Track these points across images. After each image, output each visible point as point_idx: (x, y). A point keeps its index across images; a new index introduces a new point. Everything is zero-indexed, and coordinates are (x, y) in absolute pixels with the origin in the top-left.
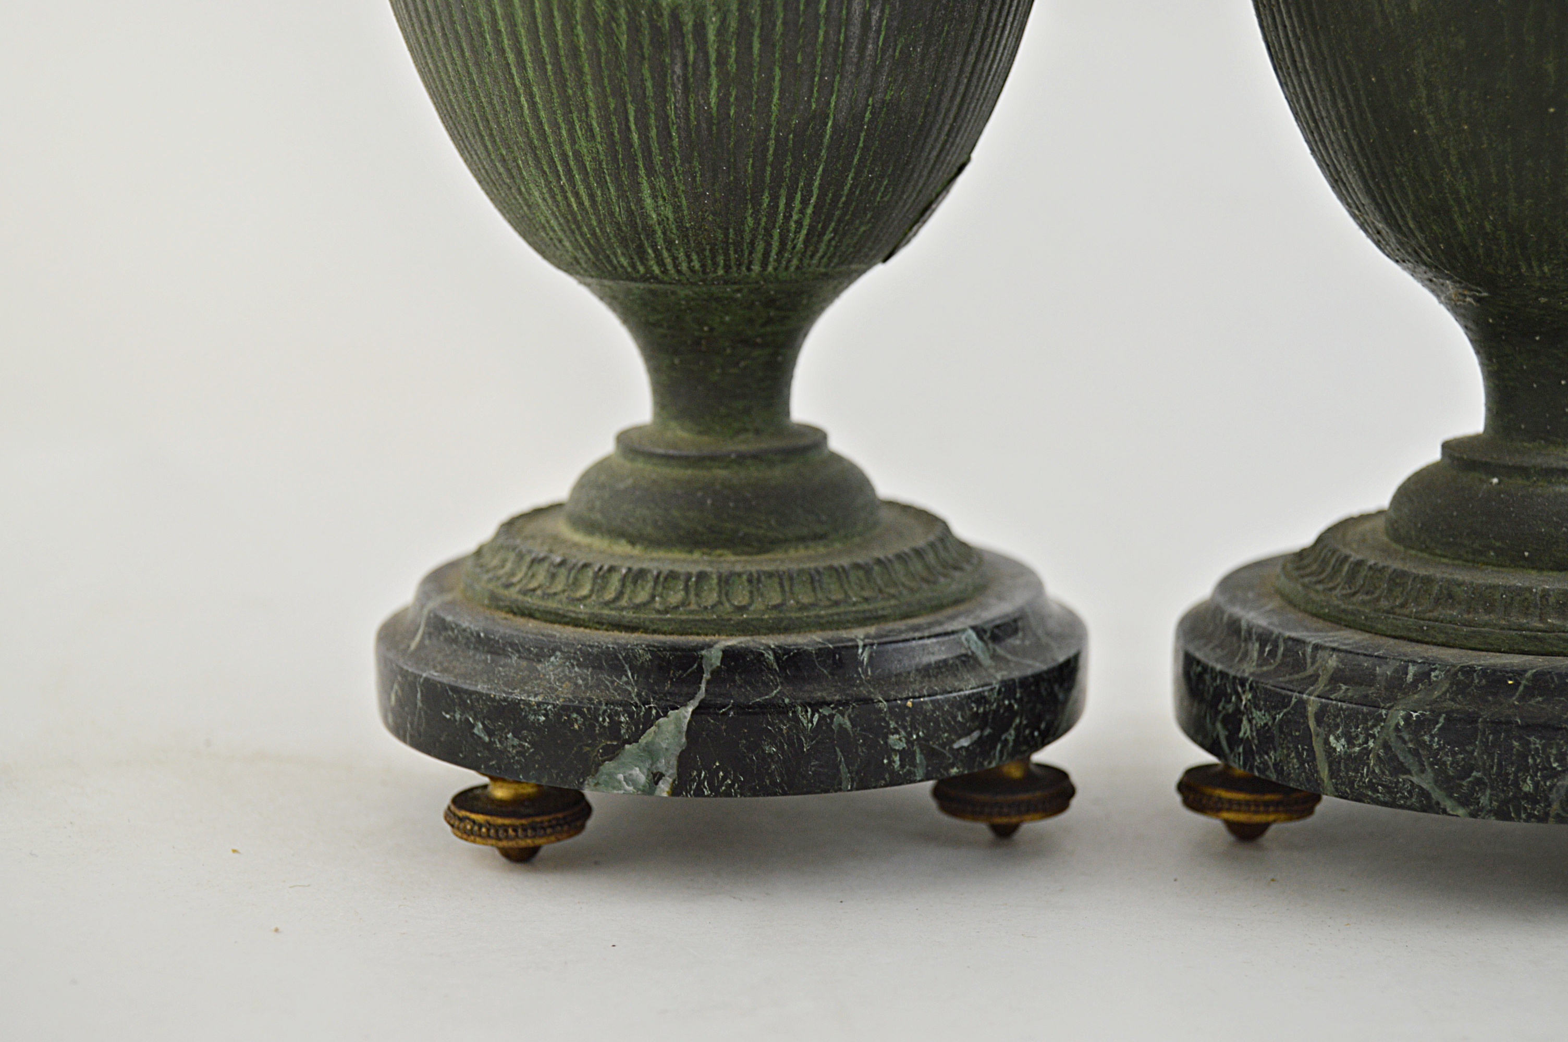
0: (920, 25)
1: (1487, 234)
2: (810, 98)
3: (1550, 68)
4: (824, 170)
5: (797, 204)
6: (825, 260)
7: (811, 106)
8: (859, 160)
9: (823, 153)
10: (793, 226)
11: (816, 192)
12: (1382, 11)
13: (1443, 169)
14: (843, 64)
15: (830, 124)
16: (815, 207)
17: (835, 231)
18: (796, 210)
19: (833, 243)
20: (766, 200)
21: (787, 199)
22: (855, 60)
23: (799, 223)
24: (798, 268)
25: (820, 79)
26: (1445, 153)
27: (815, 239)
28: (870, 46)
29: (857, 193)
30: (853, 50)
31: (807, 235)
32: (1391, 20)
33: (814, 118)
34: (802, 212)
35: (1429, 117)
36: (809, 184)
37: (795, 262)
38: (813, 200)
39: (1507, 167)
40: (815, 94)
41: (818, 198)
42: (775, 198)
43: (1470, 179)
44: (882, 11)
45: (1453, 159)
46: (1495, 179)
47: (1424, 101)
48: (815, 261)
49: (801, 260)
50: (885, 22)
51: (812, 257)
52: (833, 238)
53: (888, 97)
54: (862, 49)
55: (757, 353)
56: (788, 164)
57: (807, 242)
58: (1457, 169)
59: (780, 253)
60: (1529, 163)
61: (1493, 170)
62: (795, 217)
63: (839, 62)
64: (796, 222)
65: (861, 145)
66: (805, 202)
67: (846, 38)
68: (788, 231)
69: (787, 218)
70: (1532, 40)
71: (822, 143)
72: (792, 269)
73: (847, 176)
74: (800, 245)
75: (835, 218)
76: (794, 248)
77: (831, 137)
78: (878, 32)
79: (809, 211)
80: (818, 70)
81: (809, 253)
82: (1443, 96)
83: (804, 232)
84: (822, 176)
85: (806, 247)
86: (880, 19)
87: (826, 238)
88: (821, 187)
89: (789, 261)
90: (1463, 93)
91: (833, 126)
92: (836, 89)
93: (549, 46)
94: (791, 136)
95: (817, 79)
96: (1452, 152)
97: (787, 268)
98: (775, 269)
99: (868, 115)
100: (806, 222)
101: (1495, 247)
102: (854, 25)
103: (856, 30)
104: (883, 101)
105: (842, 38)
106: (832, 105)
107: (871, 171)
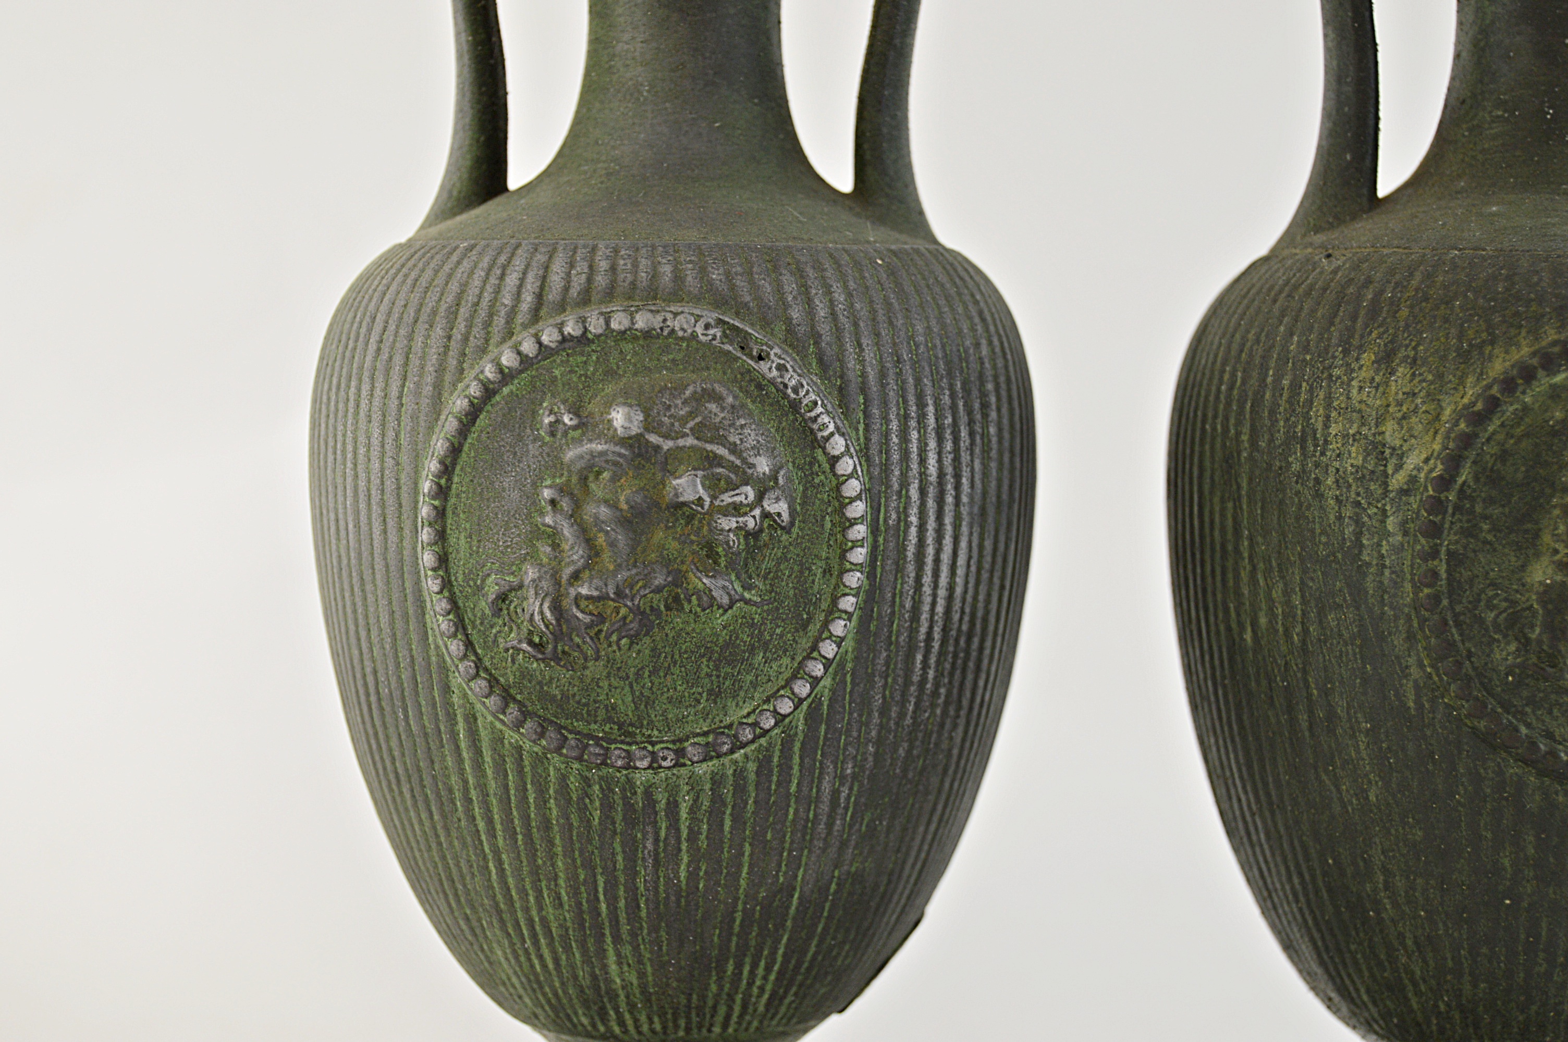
0: (887, 800)
1: (1440, 1013)
2: (777, 872)
3: (1506, 862)
4: (789, 939)
5: (761, 971)
6: (784, 1021)
7: (778, 879)
8: (824, 929)
9: (789, 923)
10: (755, 991)
11: (779, 959)
12: (1341, 799)
13: (1398, 950)
14: (811, 840)
15: (796, 896)
16: (778, 973)
17: (796, 994)
18: (759, 976)
19: (794, 1005)
20: (730, 967)
21: (751, 967)
22: (823, 836)
23: (762, 989)
24: (757, 1029)
25: (789, 854)
26: (1401, 936)
27: (776, 1002)
28: (838, 822)
29: (820, 958)
30: (822, 826)
31: (769, 999)
32: (1350, 809)
33: (780, 891)
34: (765, 978)
35: (1386, 901)
36: (773, 953)
37: (755, 1024)
38: (776, 968)
39: (1462, 952)
40: (784, 868)
41: (782, 965)
42: (739, 966)
43: (1425, 961)
44: (851, 789)
45: (1409, 942)
46: (1450, 964)
47: (1381, 886)
48: (774, 1022)
49: (761, 1022)
50: (853, 799)
51: (772, 1018)
52: (793, 1001)
53: (853, 869)
54: (830, 825)
56: (754, 934)
57: (768, 1005)
58: (1413, 952)
59: (741, 1016)
60: (1484, 950)
61: (1449, 955)
62: (758, 983)
63: (808, 837)
64: (759, 988)
65: (825, 914)
66: (768, 969)
67: (815, 816)
68: (751, 996)
69: (750, 984)
70: (1489, 835)
71: (787, 914)
72: (752, 1029)
73: (811, 944)
74: (761, 1008)
75: (797, 983)
76: (755, 1010)
77: (797, 908)
78: (846, 808)
79: (772, 977)
80: (787, 845)
81: (769, 1015)
82: (1400, 883)
83: (766, 996)
84: (787, 947)
85: (767, 1010)
86: (848, 797)
87: (787, 1001)
88: (785, 955)
89: (750, 1023)
90: (1419, 881)
91: (799, 898)
92: (803, 863)
93: (521, 818)
94: (758, 908)
95: (785, 854)
96: (1408, 935)
97: (747, 1030)
98: (736, 1030)
99: (833, 887)
100: (769, 987)
101: (1448, 1026)
102: (823, 802)
103: (825, 807)
104: (849, 873)
105: (811, 816)
106: (799, 878)
107: (834, 938)
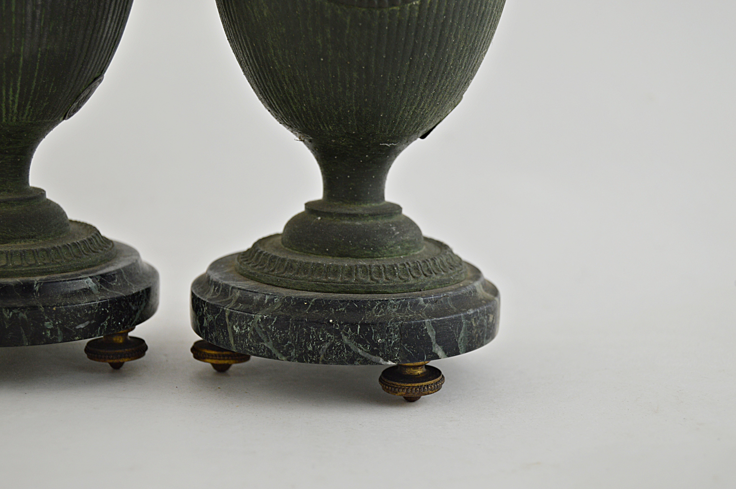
0: (61, 17)
1: (304, 112)
2: (11, 47)
3: (319, 41)
4: (21, 79)
5: (11, 92)
6: (29, 117)
7: (11, 51)
8: (38, 74)
9: (20, 71)
10: (11, 102)
11: (19, 88)
12: (254, 16)
13: (283, 84)
14: (25, 33)
15: (22, 59)
16: (19, 94)
17: (31, 105)
18: (11, 95)
19: (31, 110)
21: (6, 91)
22: (30, 32)
23: (13, 101)
24: (17, 120)
25: (15, 39)
26: (284, 76)
27: (22, 108)
28: (37, 26)
29: (39, 88)
30: (29, 27)
31: (18, 106)
32: (258, 20)
33: (13, 56)
34: (14, 96)
35: (276, 61)
36: (15, 84)
37: (15, 118)
38: (18, 91)
39: (307, 83)
40: (14, 46)
41: (20, 90)
43: (294, 88)
44: (41, 11)
45: (287, 80)
46: (303, 88)
47: (273, 54)
48: (25, 117)
49: (17, 117)
50: (43, 16)
51: (22, 116)
52: (31, 108)
53: (48, 48)
54: (33, 27)
55: (7, 157)
56: (4, 76)
57: (18, 109)
58: (289, 84)
59: (7, 114)
60: (316, 82)
61: (302, 85)
62: (11, 98)
63: (23, 32)
64: (12, 101)
65: (37, 68)
66: (14, 92)
67: (25, 22)
68: (9, 104)
69: (7, 99)
70: (311, 29)
71: (19, 67)
72: (14, 121)
73: (33, 81)
74: (15, 111)
75: (30, 99)
76: (13, 112)
77: (23, 64)
78: (40, 20)
79: (17, 96)
80: (14, 36)
81: (20, 114)
82: (280, 53)
83: (16, 105)
84: (21, 82)
85: (19, 112)
86: (41, 15)
87: (28, 108)
88: (21, 86)
89: (12, 118)
90: (287, 51)
92: (23, 44)
94: (4, 64)
95: (13, 39)
96: (286, 76)
97: (12, 121)
98: (6, 121)
99: (39, 55)
100: (17, 101)
101: (309, 118)
102: (28, 16)
103: (29, 18)
104: (46, 50)
105: (23, 22)
106: (22, 51)
107: (44, 80)
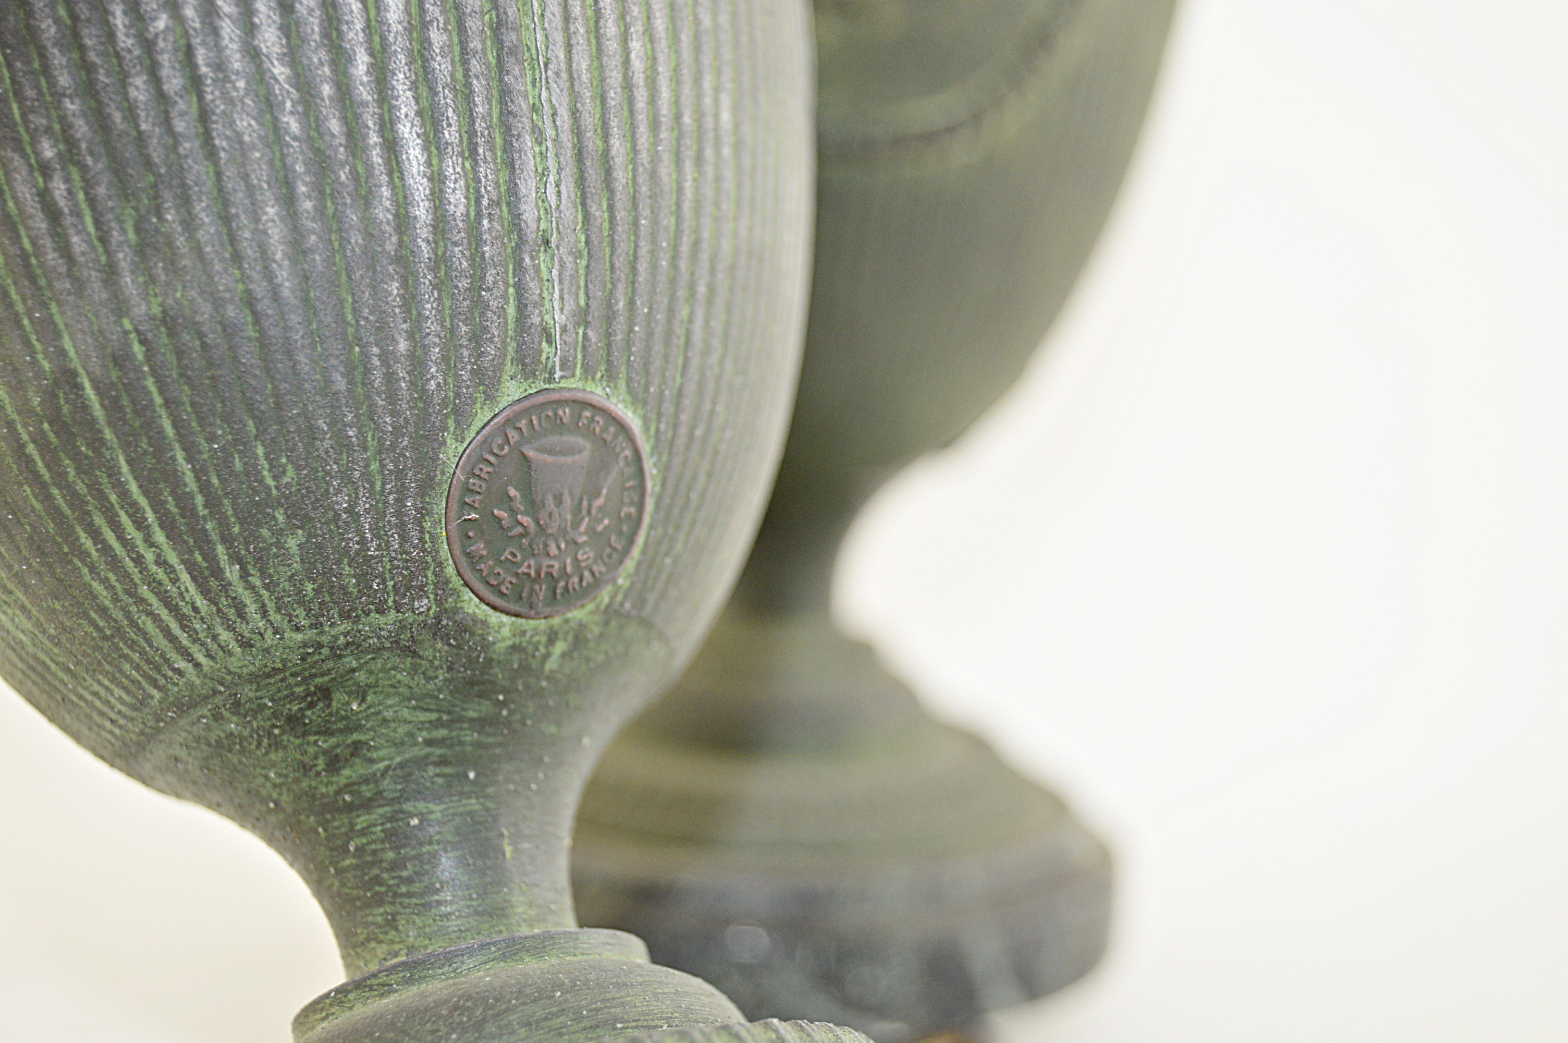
2: (33, 354)
4: (129, 462)
5: (131, 531)
6: (276, 618)
7: (40, 367)
8: (175, 425)
9: (108, 434)
10: (160, 572)
11: (143, 502)
14: (50, 285)
15: (87, 385)
16: (162, 526)
17: (235, 558)
18: (141, 544)
19: (256, 582)
20: (87, 543)
21: (113, 531)
22: (63, 270)
23: (161, 562)
24: (243, 644)
25: (31, 319)
27: (215, 583)
28: (75, 239)
29: (215, 481)
30: (53, 255)
31: (195, 580)
33: (56, 383)
34: (150, 542)
36: (123, 492)
37: (224, 634)
38: (151, 517)
40: (38, 346)
41: (155, 510)
42: (95, 535)
44: (67, 180)
48: (259, 623)
49: (231, 628)
50: (82, 196)
51: (244, 616)
52: (246, 573)
53: (156, 309)
54: (65, 251)
55: (362, 821)
57: (205, 592)
59: (185, 623)
62: (150, 555)
63: (43, 282)
64: (157, 563)
65: (158, 399)
66: (140, 524)
67: (34, 243)
68: (162, 584)
69: (139, 561)
71: (94, 421)
72: (235, 648)
73: (173, 459)
74: (200, 602)
75: (215, 537)
76: (196, 609)
77: (102, 405)
78: (77, 213)
79: (161, 537)
80: (20, 308)
81: (232, 614)
83: (185, 576)
85: (216, 603)
86: (71, 194)
87: (232, 574)
88: (145, 491)
91: (96, 387)
92: (61, 326)
94: (46, 426)
95: (26, 322)
97: (225, 650)
98: (211, 657)
99: (137, 349)
100: (172, 558)
102: (31, 217)
104: (151, 318)
105: (27, 245)
106: (72, 353)
107: (211, 439)
